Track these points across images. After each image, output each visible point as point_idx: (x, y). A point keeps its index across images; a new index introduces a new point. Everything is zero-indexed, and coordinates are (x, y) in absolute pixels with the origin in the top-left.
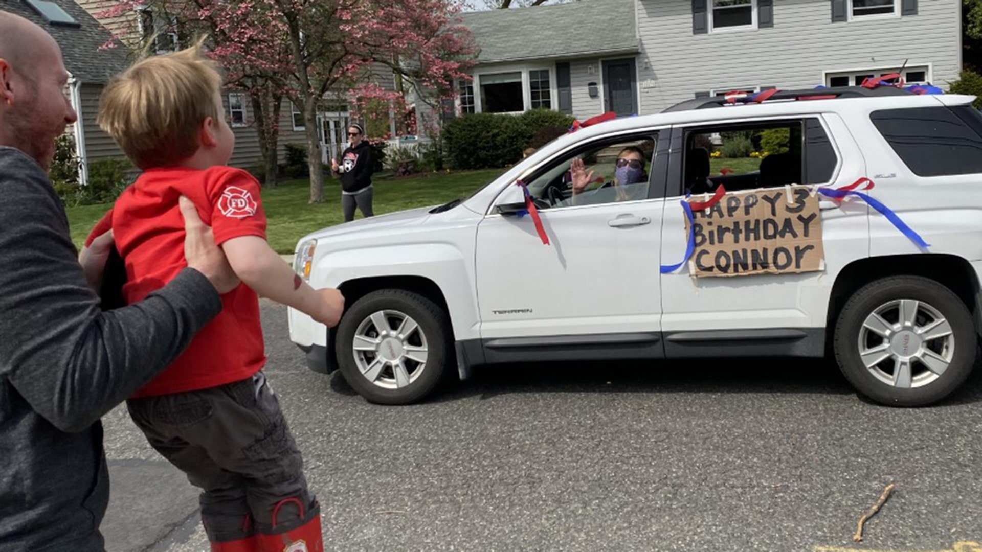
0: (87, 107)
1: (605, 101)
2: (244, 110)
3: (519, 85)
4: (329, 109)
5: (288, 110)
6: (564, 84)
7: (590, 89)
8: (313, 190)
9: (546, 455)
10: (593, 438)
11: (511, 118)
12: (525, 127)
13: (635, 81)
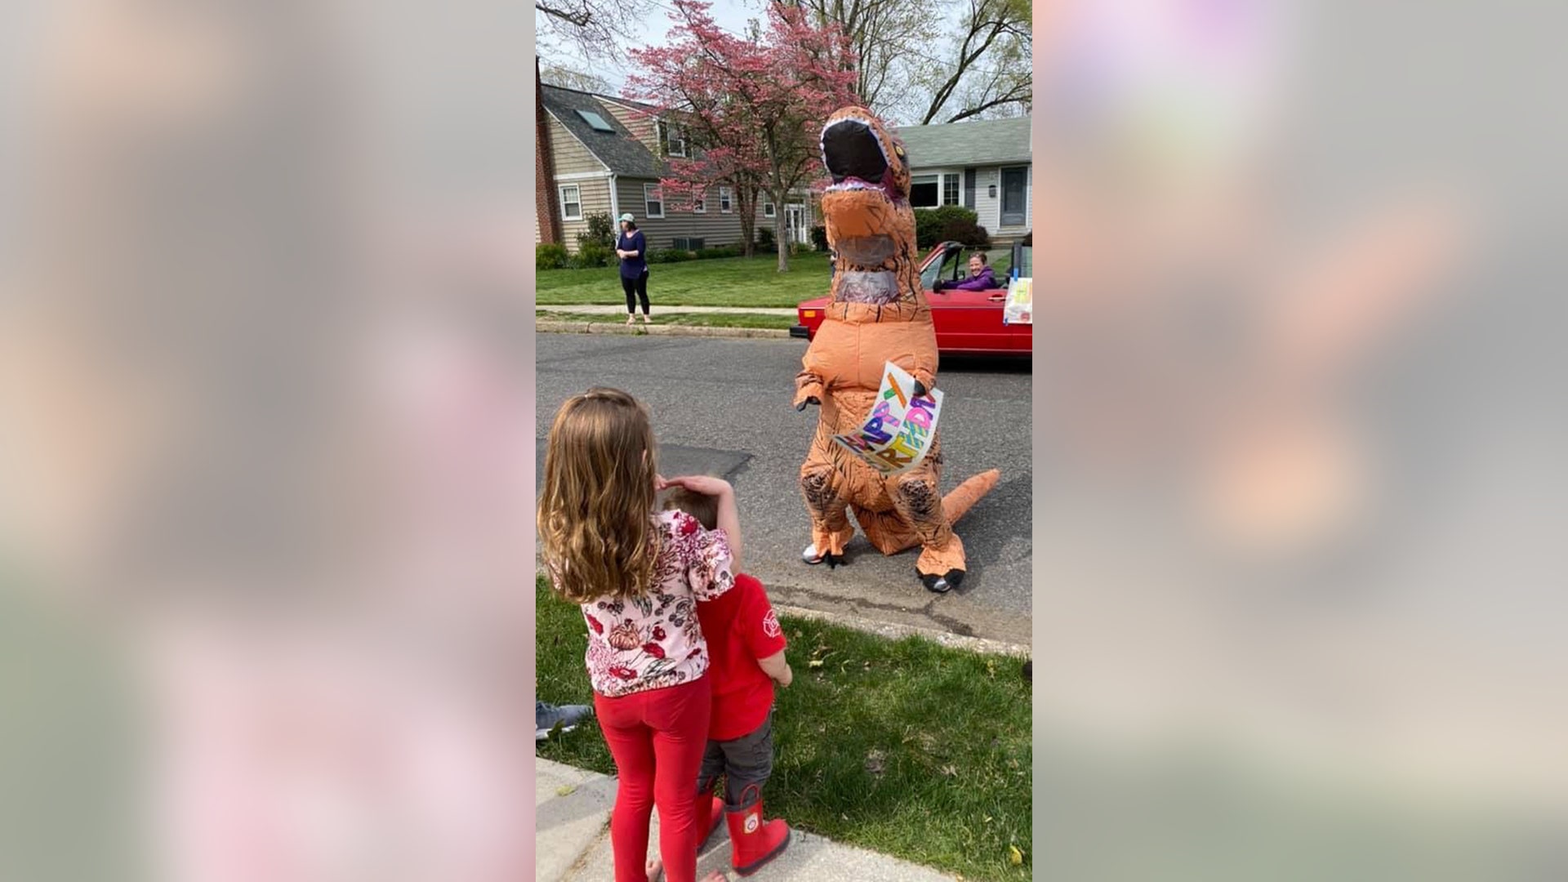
0: (621, 189)
1: (1002, 200)
2: (730, 200)
3: (935, 185)
4: (791, 202)
5: (763, 199)
6: (970, 186)
7: (990, 191)
8: (781, 261)
9: (969, 462)
10: (1003, 452)
11: (928, 212)
12: (937, 219)
13: (1026, 185)
